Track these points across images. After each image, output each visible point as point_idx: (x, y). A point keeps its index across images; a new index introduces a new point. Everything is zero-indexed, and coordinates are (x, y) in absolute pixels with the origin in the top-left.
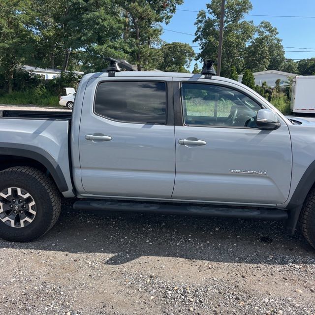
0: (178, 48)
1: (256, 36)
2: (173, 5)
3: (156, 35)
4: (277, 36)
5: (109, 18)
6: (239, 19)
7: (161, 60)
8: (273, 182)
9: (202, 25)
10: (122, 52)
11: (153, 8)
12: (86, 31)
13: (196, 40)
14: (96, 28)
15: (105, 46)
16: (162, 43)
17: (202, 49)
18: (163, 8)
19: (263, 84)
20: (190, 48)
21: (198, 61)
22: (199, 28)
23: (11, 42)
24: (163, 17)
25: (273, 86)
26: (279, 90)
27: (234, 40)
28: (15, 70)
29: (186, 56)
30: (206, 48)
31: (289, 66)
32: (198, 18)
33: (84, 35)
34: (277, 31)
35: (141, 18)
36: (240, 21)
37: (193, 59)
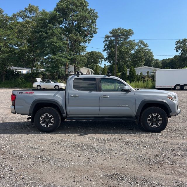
0: (95, 54)
1: (137, 48)
2: (92, 34)
3: (84, 50)
4: (148, 48)
5: (59, 42)
6: (127, 39)
7: (86, 62)
8: (130, 108)
9: (107, 42)
10: (66, 59)
11: (81, 35)
12: (47, 49)
13: (104, 51)
14: (52, 47)
15: (57, 56)
16: (86, 52)
17: (108, 55)
18: (86, 35)
19: (140, 74)
20: (101, 54)
21: (106, 61)
22: (106, 44)
23: (6, 55)
24: (86, 40)
25: (146, 75)
26: (148, 77)
27: (125, 50)
28: (7, 69)
29: (99, 58)
30: (110, 55)
31: (157, 63)
32: (105, 39)
33: (46, 50)
34: (148, 45)
35: (75, 41)
36: (128, 40)
37: (103, 60)
